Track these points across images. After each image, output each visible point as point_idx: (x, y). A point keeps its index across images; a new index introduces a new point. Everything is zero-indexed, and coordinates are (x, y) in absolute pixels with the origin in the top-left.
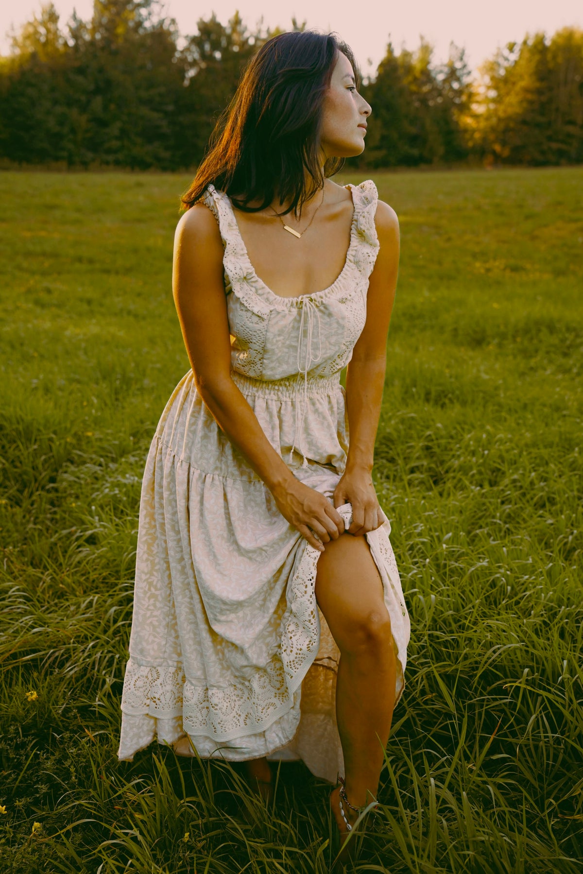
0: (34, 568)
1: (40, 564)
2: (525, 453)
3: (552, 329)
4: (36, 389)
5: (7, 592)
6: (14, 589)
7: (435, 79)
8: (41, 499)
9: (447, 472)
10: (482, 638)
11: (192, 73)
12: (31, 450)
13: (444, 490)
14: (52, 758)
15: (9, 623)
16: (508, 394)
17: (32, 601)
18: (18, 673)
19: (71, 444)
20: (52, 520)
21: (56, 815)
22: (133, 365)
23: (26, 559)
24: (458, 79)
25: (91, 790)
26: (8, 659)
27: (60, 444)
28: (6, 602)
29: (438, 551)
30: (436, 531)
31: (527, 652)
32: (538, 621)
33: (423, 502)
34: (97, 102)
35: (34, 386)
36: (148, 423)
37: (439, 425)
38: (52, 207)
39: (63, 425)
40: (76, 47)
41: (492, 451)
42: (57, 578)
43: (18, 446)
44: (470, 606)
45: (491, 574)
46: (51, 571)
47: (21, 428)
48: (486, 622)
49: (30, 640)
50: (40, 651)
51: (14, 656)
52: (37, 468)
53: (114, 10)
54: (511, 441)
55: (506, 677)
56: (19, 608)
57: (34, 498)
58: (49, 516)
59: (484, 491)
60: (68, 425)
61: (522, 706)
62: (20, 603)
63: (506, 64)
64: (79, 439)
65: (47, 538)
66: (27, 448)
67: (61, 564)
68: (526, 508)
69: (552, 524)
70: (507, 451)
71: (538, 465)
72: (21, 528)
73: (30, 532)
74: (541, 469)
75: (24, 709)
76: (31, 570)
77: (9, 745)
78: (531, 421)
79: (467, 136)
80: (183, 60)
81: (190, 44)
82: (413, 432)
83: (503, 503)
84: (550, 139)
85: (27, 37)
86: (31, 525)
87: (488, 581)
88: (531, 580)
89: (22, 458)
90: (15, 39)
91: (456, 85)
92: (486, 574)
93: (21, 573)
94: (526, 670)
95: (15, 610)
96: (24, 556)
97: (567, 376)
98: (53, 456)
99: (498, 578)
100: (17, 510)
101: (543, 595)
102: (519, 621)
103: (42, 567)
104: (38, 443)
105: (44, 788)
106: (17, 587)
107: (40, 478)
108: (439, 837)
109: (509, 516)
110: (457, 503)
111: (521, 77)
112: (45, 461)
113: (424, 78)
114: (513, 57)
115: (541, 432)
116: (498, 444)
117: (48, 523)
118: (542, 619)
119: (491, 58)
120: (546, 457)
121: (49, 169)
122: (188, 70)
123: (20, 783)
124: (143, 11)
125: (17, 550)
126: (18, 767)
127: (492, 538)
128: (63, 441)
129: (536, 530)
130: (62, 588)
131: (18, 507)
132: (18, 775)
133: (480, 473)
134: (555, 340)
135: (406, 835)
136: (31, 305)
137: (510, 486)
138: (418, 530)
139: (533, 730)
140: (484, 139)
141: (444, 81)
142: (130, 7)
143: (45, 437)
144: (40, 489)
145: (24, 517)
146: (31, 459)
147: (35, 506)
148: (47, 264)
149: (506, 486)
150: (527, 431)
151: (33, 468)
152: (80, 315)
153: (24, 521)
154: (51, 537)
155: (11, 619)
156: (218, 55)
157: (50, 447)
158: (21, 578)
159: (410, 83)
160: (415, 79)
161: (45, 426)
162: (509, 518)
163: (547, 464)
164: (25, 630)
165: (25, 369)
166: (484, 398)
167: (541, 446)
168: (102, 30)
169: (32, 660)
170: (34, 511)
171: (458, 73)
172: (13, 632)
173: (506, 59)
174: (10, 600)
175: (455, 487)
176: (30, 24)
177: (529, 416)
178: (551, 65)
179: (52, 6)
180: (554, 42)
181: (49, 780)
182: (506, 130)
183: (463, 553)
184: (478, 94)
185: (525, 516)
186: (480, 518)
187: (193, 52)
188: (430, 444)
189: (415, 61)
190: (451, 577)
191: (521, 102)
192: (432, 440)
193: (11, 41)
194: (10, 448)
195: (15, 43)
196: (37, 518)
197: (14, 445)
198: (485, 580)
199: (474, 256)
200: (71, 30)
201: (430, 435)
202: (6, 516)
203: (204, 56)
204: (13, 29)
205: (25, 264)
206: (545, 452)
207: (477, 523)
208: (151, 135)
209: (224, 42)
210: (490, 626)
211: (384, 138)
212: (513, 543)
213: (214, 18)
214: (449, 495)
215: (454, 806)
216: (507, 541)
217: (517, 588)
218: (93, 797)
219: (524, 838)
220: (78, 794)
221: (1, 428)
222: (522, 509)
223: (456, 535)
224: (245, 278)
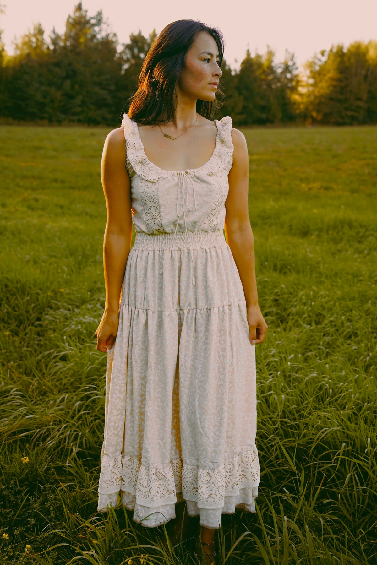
0: (27, 376)
1: (31, 373)
2: (337, 304)
3: (351, 226)
4: (28, 261)
5: (9, 392)
6: (14, 390)
7: (276, 72)
8: (31, 332)
9: (288, 315)
10: (314, 423)
11: (126, 66)
12: (25, 300)
13: (286, 327)
14: (38, 500)
15: (11, 412)
16: (326, 266)
17: (25, 397)
18: (16, 444)
19: (50, 296)
20: (38, 345)
21: (40, 539)
22: (89, 246)
23: (22, 370)
24: (290, 72)
25: (63, 523)
26: (10, 436)
27: (44, 297)
28: (9, 398)
29: (285, 367)
30: (283, 353)
31: (344, 432)
32: (350, 412)
33: (274, 335)
34: (68, 83)
35: (27, 259)
36: (99, 283)
37: (283, 286)
38: (38, 148)
39: (46, 285)
40: (55, 50)
41: (317, 303)
42: (42, 382)
43: (17, 298)
44: (306, 402)
45: (319, 382)
46: (37, 378)
47: (19, 286)
48: (317, 413)
49: (24, 423)
50: (30, 430)
51: (14, 434)
52: (29, 311)
53: (78, 27)
54: (328, 296)
55: (330, 448)
56: (17, 402)
57: (27, 331)
58: (36, 342)
59: (312, 328)
60: (49, 284)
61: (341, 468)
62: (18, 399)
63: (319, 63)
64: (56, 294)
65: (35, 357)
66: (23, 299)
67: (44, 374)
68: (339, 339)
69: (355, 349)
70: (326, 303)
71: (346, 312)
72: (18, 350)
73: (24, 353)
74: (348, 314)
75: (20, 468)
76: (25, 378)
77: (10, 492)
78: (340, 284)
79: (296, 107)
80: (121, 59)
81: (125, 49)
82: (266, 290)
83: (324, 335)
84: (346, 109)
85: (24, 44)
86: (25, 348)
87: (317, 386)
88: (344, 386)
89: (19, 305)
90: (17, 45)
91: (289, 76)
92: (316, 381)
93: (19, 379)
94: (344, 445)
95: (15, 404)
96: (20, 368)
97: (361, 255)
98: (39, 304)
99: (323, 384)
100: (16, 338)
101: (353, 395)
102: (338, 412)
103: (32, 375)
104: (30, 296)
105: (32, 521)
106: (16, 388)
107: (31, 318)
108: (290, 555)
109: (328, 343)
110: (296, 336)
111: (329, 71)
112: (34, 307)
113: (269, 71)
114: (324, 59)
115: (347, 290)
116: (320, 298)
117: (36, 347)
118: (353, 411)
119: (310, 60)
120: (351, 307)
121: (37, 125)
122: (124, 65)
123: (17, 517)
124: (97, 29)
125: (16, 364)
126: (16, 506)
127: (318, 358)
128: (45, 295)
129: (346, 353)
130: (45, 389)
131: (16, 337)
132: (16, 512)
133: (309, 316)
134: (353, 233)
135: (268, 553)
136: (25, 209)
137: (329, 325)
138: (272, 353)
139: (349, 484)
140: (306, 109)
141: (282, 73)
142: (88, 26)
143: (35, 292)
144: (31, 325)
145: (21, 343)
146: (25, 306)
147: (28, 336)
148: (35, 183)
149: (326, 325)
150: (338, 290)
151: (27, 312)
152: (56, 215)
153: (21, 345)
154: (38, 356)
155: (12, 409)
156: (142, 56)
157: (37, 298)
158: (18, 383)
159: (260, 74)
160: (264, 72)
161: (34, 285)
162: (328, 345)
163: (351, 310)
164: (21, 417)
165: (22, 249)
166: (310, 269)
167: (347, 299)
168: (71, 40)
169: (26, 436)
170: (27, 339)
171: (290, 68)
172: (14, 418)
173: (320, 60)
174: (11, 397)
175: (294, 325)
176: (26, 36)
177: (339, 281)
178: (347, 64)
179: (40, 25)
180: (349, 50)
181: (36, 515)
182: (320, 104)
183: (300, 368)
184: (302, 81)
185: (338, 343)
186: (310, 345)
187: (127, 54)
188: (277, 298)
189: (264, 60)
190: (294, 383)
191: (329, 86)
192: (279, 295)
193: (14, 46)
194: (12, 299)
195: (17, 47)
196: (28, 344)
197: (14, 297)
198: (315, 385)
199: (301, 180)
200: (52, 39)
201: (277, 292)
202: (9, 342)
203: (134, 56)
204: (15, 39)
205: (22, 183)
206: (350, 303)
207: (308, 348)
208: (101, 104)
209: (146, 48)
210: (320, 416)
211: (244, 107)
212: (332, 361)
213: (140, 33)
214: (290, 330)
215: (300, 536)
216: (328, 360)
217: (336, 391)
218: (65, 527)
219: (346, 556)
220: (55, 525)
221: (6, 286)
222: (336, 339)
223: (296, 356)
224: (141, 162)
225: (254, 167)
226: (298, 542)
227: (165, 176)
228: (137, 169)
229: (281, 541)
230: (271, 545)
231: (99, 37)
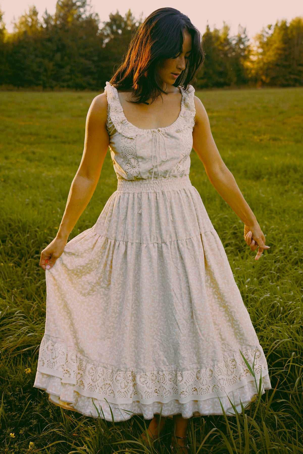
0: (28, 300)
1: (31, 298)
2: (286, 236)
3: (296, 170)
5: (14, 314)
6: (17, 312)
7: (231, 43)
8: (31, 263)
10: (268, 336)
11: (106, 41)
12: (26, 237)
13: (244, 256)
14: (39, 405)
15: (15, 331)
16: (276, 204)
17: (27, 318)
18: (20, 358)
19: (47, 233)
20: (37, 274)
21: (42, 437)
23: (24, 295)
24: (243, 43)
25: (60, 423)
26: (15, 350)
27: (41, 234)
28: (13, 319)
29: (243, 289)
30: (242, 278)
31: (293, 343)
32: (298, 326)
33: (234, 262)
34: (58, 56)
35: (27, 203)
36: (87, 222)
38: (35, 110)
39: (43, 224)
40: (47, 28)
41: (269, 235)
42: (41, 305)
43: (19, 235)
44: (261, 318)
45: (272, 301)
46: (37, 302)
47: (20, 225)
48: (270, 327)
49: (26, 340)
50: (32, 346)
51: (18, 349)
52: (29, 246)
53: (66, 9)
54: (278, 229)
55: (282, 357)
56: (20, 322)
57: (27, 262)
58: (35, 272)
59: (265, 256)
60: (45, 223)
61: (291, 373)
62: (21, 319)
63: (267, 35)
64: (51, 231)
65: (35, 284)
66: (24, 236)
67: (42, 298)
68: (287, 265)
69: (301, 273)
70: (276, 235)
71: (293, 242)
72: (21, 279)
73: (26, 281)
74: (295, 244)
75: (24, 378)
76: (26, 302)
77: (16, 398)
78: (288, 219)
79: (248, 72)
80: (102, 34)
81: (106, 26)
82: (226, 225)
83: (275, 262)
84: (290, 73)
85: (22, 23)
86: (26, 277)
87: (270, 305)
88: (293, 304)
89: (21, 241)
90: (15, 24)
91: (242, 46)
92: (269, 301)
93: (21, 303)
94: (293, 353)
95: (18, 324)
96: (22, 294)
98: (37, 240)
99: (275, 303)
100: (19, 269)
101: (300, 312)
102: (288, 327)
103: (32, 300)
104: (29, 233)
105: (35, 422)
106: (19, 311)
107: (31, 251)
108: (250, 447)
109: (279, 269)
110: (252, 263)
111: (275, 42)
112: (33, 243)
113: (226, 43)
114: (271, 32)
115: (293, 224)
116: (271, 231)
117: (35, 275)
118: (300, 325)
119: (260, 33)
120: (297, 238)
121: (33, 90)
122: (105, 39)
123: (22, 419)
124: (82, 10)
125: (19, 290)
126: (21, 410)
127: (270, 281)
128: (42, 232)
129: (294, 277)
130: (43, 311)
131: (19, 267)
132: (21, 414)
134: (297, 176)
135: (232, 446)
136: (24, 160)
137: (279, 253)
139: (298, 386)
140: (257, 73)
141: (236, 44)
142: (74, 8)
143: (33, 230)
144: (30, 257)
145: (22, 272)
146: (26, 241)
147: (28, 267)
148: (32, 139)
149: (277, 253)
150: (286, 224)
151: (27, 246)
152: (50, 165)
153: (22, 275)
154: (37, 283)
155: (16, 328)
156: (120, 32)
157: (36, 235)
158: (21, 306)
159: (218, 45)
160: (221, 43)
161: (33, 224)
163: (297, 241)
164: (24, 334)
165: (22, 194)
166: (262, 207)
167: (294, 232)
168: (61, 20)
169: (28, 351)
170: (27, 269)
171: (243, 40)
172: (17, 336)
173: (267, 33)
174: (15, 318)
175: (250, 254)
176: (23, 16)
177: (287, 216)
178: (290, 36)
179: (35, 7)
180: (291, 25)
181: (38, 417)
182: (268, 69)
183: (256, 290)
184: (253, 51)
185: (287, 269)
186: (264, 270)
187: (107, 30)
188: (236, 231)
189: (221, 34)
190: (251, 303)
191: (275, 55)
192: (237, 229)
193: (13, 25)
194: (14, 236)
195: (16, 26)
196: (29, 273)
197: (17, 235)
198: (269, 304)
199: (254, 133)
200: (44, 19)
201: (235, 227)
202: (13, 272)
203: (113, 32)
204: (14, 19)
205: (21, 139)
206: (296, 235)
207: (263, 273)
208: (86, 72)
209: (123, 25)
210: (273, 329)
211: (205, 73)
212: (282, 284)
213: (118, 13)
214: (247, 258)
215: (259, 431)
216: (279, 283)
217: (286, 308)
218: (62, 427)
219: (297, 447)
220: (53, 425)
221: (10, 225)
222: (285, 265)
223: (252, 280)
224: (122, 123)
225: (214, 122)
226: (257, 436)
227: (141, 134)
228: (118, 128)
229: (243, 435)
230: (234, 439)
231: (84, 16)
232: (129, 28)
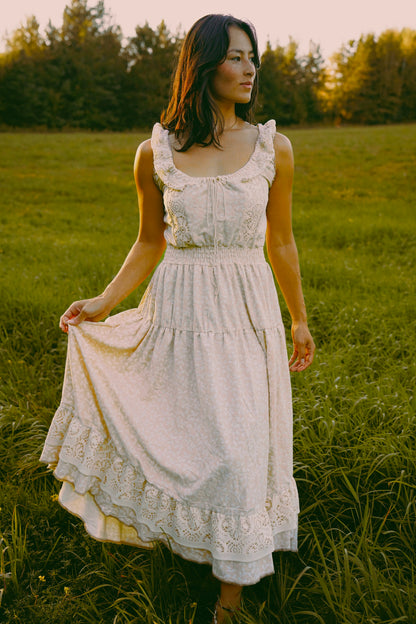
0: (47, 408)
2: (383, 321)
3: (391, 235)
5: (30, 425)
6: (34, 423)
7: (300, 66)
8: (48, 359)
9: (330, 335)
10: (369, 450)
11: (132, 63)
12: (38, 325)
14: (72, 541)
15: (34, 447)
16: (368, 280)
18: (43, 482)
20: (56, 374)
21: (78, 581)
22: (103, 265)
23: (41, 402)
24: (316, 66)
25: (102, 563)
26: (35, 472)
28: (30, 433)
29: (332, 390)
30: (329, 376)
31: (402, 458)
32: (407, 436)
33: (317, 356)
34: (67, 84)
37: (322, 303)
38: (37, 157)
39: (60, 308)
40: (51, 46)
41: (361, 320)
43: (29, 323)
44: (358, 427)
45: (370, 405)
47: (31, 310)
48: (371, 438)
51: (40, 470)
52: (43, 338)
54: (373, 312)
55: (387, 476)
56: (39, 436)
57: (43, 358)
58: (53, 371)
59: (357, 347)
62: (40, 432)
63: (348, 55)
65: (54, 387)
66: (36, 324)
68: (387, 359)
69: (406, 370)
70: (371, 320)
71: (393, 329)
72: (35, 380)
73: (41, 383)
74: (395, 331)
75: (49, 507)
76: (45, 410)
77: (40, 532)
78: (385, 299)
79: (323, 105)
80: (126, 54)
81: (131, 43)
83: (371, 355)
84: (379, 106)
85: (17, 39)
86: (42, 378)
87: (368, 410)
88: (399, 409)
89: (32, 331)
90: (8, 41)
91: (314, 70)
92: (367, 405)
93: (39, 411)
94: (403, 471)
95: (37, 438)
96: (38, 399)
97: (405, 268)
98: (54, 330)
99: (376, 407)
101: (409, 419)
102: (394, 437)
103: (53, 407)
104: (43, 320)
105: (67, 563)
106: (37, 422)
109: (376, 364)
110: (341, 357)
111: (359, 64)
112: (49, 333)
113: (292, 66)
114: (353, 50)
115: (393, 306)
116: (363, 315)
117: (54, 376)
118: (410, 435)
119: (338, 51)
120: (399, 324)
121: (34, 131)
122: (130, 61)
123: (50, 559)
124: (98, 21)
125: (34, 395)
126: (48, 548)
129: (397, 374)
132: (49, 553)
133: (353, 335)
134: (393, 243)
136: (28, 225)
137: (375, 344)
138: (317, 375)
139: (410, 513)
140: (335, 106)
141: (306, 67)
142: (88, 17)
143: (49, 316)
144: (46, 352)
145: (37, 372)
146: (39, 331)
148: (37, 196)
149: (372, 344)
150: (382, 305)
151: (40, 338)
152: (63, 231)
155: (35, 444)
156: (150, 50)
157: (52, 323)
158: (38, 415)
159: (283, 68)
160: (286, 66)
161: (48, 309)
162: (376, 366)
163: (399, 328)
165: (28, 269)
166: (350, 284)
167: (394, 316)
168: (70, 34)
170: (43, 368)
171: (316, 62)
173: (348, 52)
174: (33, 430)
175: (337, 345)
176: (19, 30)
177: (383, 295)
178: (379, 56)
179: (34, 18)
180: (381, 40)
181: (70, 556)
182: (350, 100)
183: (348, 391)
184: (330, 76)
185: (387, 363)
186: (355, 366)
187: (133, 49)
188: (316, 316)
189: (286, 53)
191: (359, 81)
192: (318, 313)
193: (6, 42)
195: (9, 44)
196: (45, 373)
197: (27, 322)
198: (366, 409)
199: (333, 186)
200: (48, 34)
201: (316, 310)
202: (24, 372)
203: (141, 51)
204: (7, 34)
205: (22, 197)
206: (397, 320)
207: (355, 370)
208: (105, 106)
209: (154, 41)
210: (374, 441)
211: (265, 107)
212: (382, 383)
213: (147, 25)
214: (333, 351)
216: (378, 382)
217: (390, 414)
218: (104, 568)
220: (92, 566)
221: (17, 310)
222: (384, 359)
223: (343, 378)
224: (169, 171)
227: (192, 184)
228: (164, 178)
232: (162, 46)
